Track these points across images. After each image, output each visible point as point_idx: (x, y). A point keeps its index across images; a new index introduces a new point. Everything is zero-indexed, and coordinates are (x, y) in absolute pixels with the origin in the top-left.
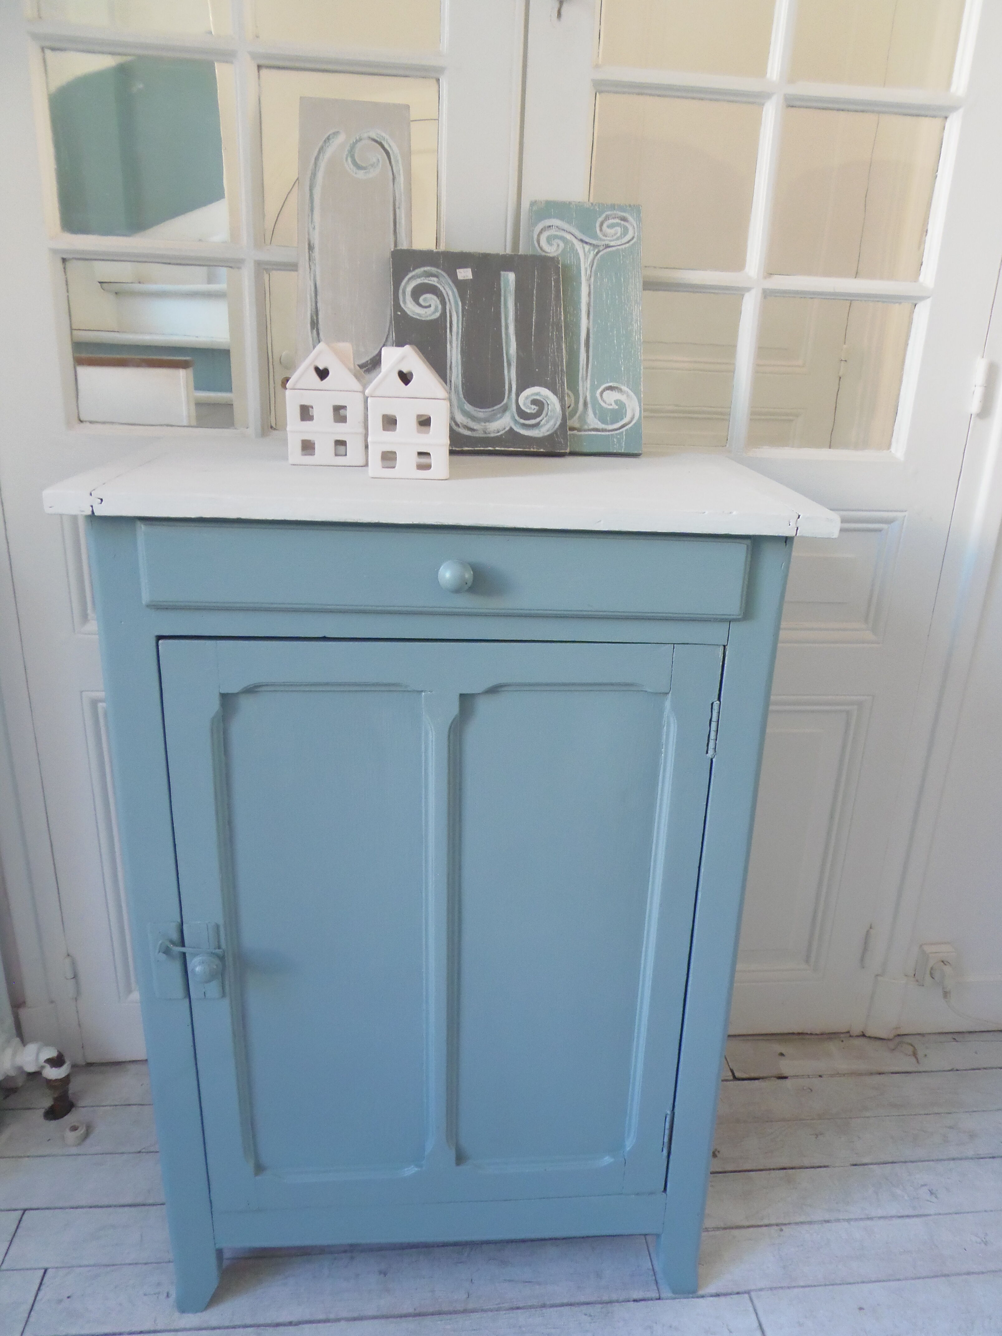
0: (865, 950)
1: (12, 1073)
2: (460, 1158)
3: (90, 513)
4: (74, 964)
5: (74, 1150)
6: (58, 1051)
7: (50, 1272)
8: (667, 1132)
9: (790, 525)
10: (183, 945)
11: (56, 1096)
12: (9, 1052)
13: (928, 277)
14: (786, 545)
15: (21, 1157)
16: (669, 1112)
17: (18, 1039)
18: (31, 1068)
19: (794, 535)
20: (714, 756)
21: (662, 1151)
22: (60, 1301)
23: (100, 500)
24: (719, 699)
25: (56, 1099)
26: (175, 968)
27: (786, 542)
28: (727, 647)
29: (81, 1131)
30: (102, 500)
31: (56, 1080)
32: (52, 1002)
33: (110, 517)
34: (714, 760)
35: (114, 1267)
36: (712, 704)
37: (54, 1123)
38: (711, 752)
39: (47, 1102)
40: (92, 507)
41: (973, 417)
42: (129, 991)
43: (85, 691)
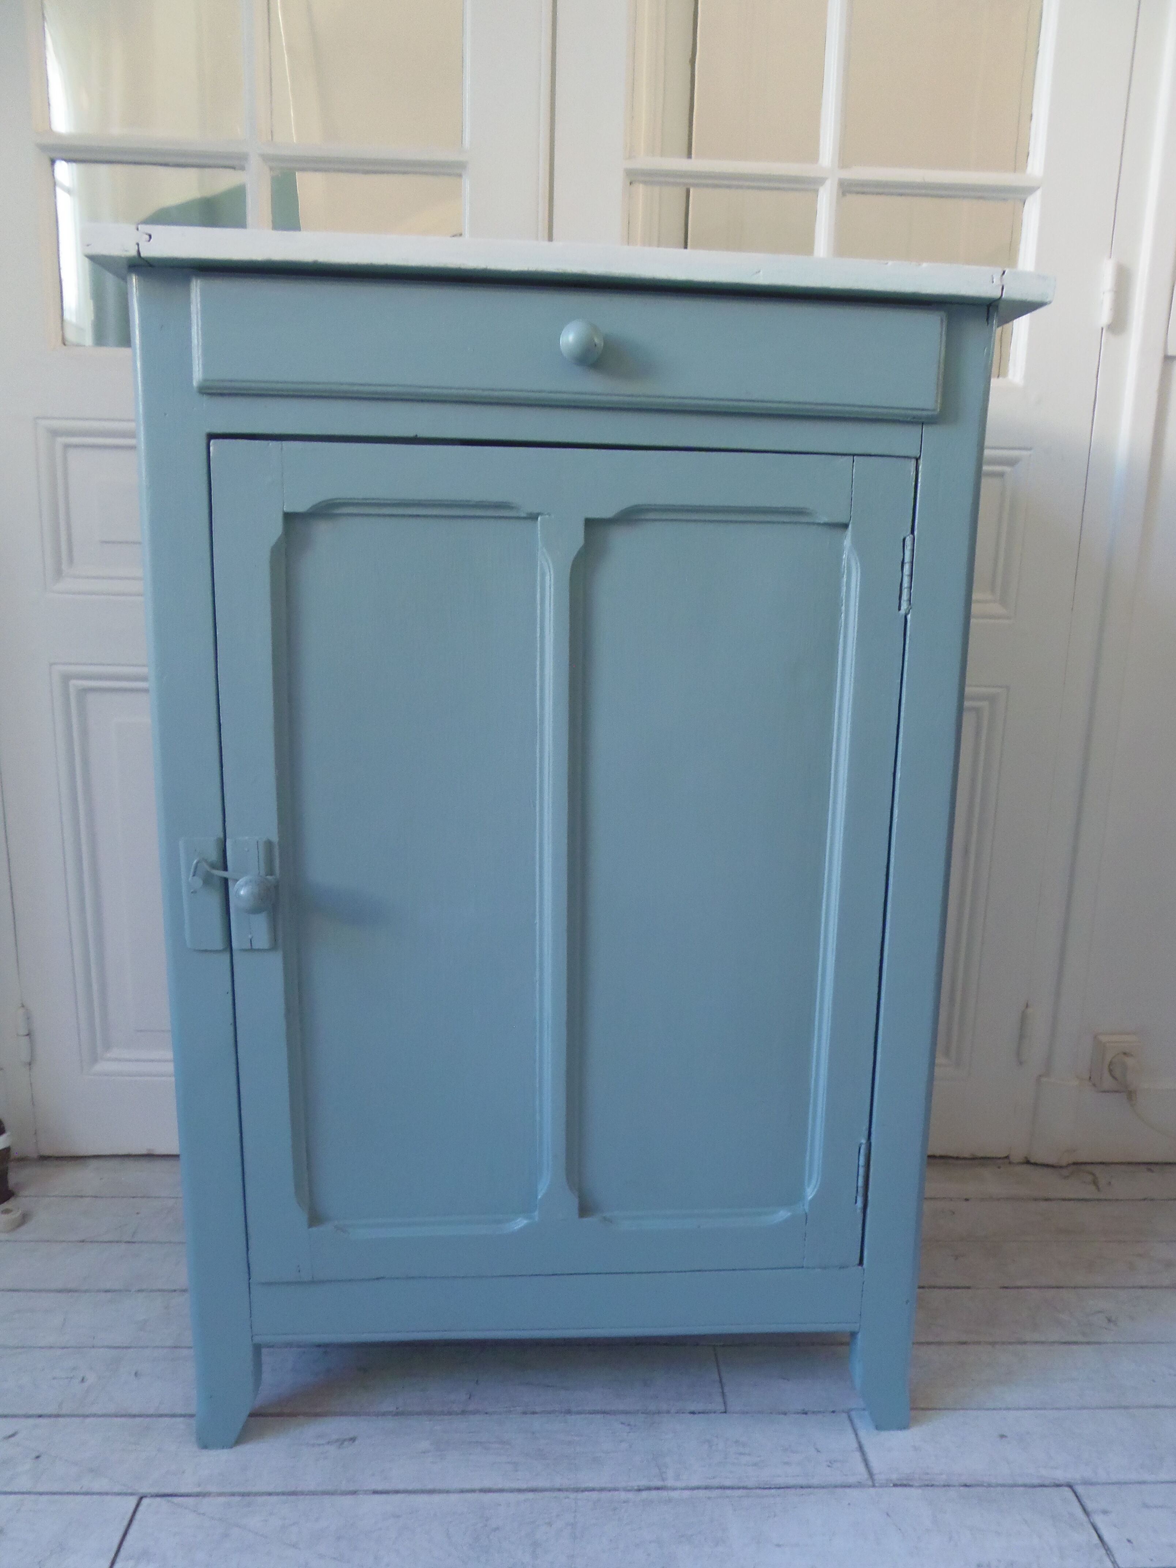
0: (1022, 1037)
2: (585, 1210)
3: (135, 254)
4: (28, 1018)
8: (862, 1171)
10: (225, 868)
14: (988, 324)
16: (864, 1141)
19: (1000, 296)
20: (909, 611)
21: (856, 1203)
23: (148, 237)
24: (912, 532)
26: (214, 900)
28: (921, 462)
30: (150, 236)
33: (158, 259)
34: (909, 617)
36: (904, 540)
38: (904, 606)
40: (138, 244)
41: (1104, 331)
42: (95, 1059)
43: (55, 664)
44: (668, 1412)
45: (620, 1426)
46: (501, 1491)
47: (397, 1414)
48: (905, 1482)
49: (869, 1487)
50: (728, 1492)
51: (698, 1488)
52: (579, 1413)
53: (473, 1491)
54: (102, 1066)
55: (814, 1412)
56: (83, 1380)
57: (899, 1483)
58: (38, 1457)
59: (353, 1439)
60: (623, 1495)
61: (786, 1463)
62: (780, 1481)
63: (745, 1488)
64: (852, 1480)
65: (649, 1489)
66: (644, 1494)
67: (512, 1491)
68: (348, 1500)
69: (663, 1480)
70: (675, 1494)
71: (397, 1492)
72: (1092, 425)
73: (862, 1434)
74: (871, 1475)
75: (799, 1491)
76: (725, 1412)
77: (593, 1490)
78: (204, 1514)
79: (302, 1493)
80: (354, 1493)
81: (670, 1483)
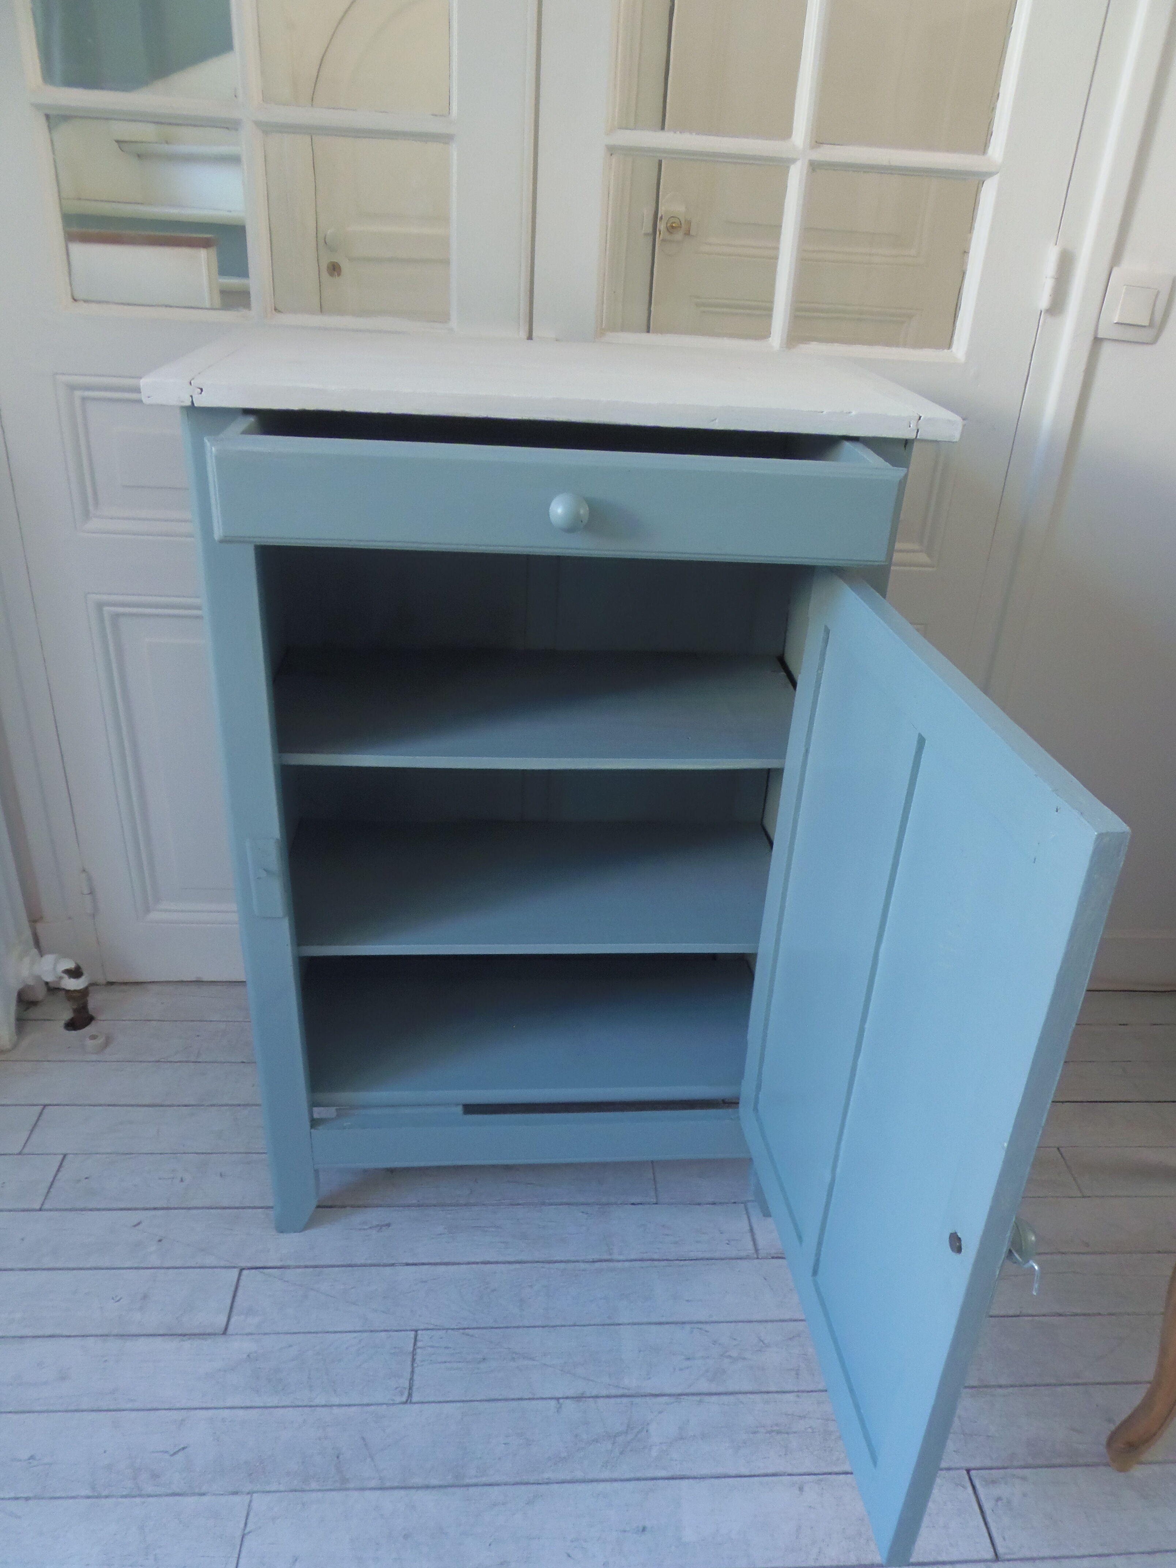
1: (31, 982)
3: (189, 404)
4: (90, 879)
5: (94, 1057)
6: (76, 963)
7: (69, 1158)
9: (910, 426)
11: (75, 1007)
12: (27, 960)
13: (997, 149)
15: (42, 1061)
17: (36, 950)
18: (49, 978)
19: (915, 437)
22: (79, 1181)
23: (199, 390)
25: (75, 1011)
27: (905, 446)
29: (101, 1041)
30: (202, 390)
31: (75, 991)
32: (70, 918)
33: (208, 408)
35: (131, 1156)
37: (73, 1033)
39: (67, 1015)
40: (192, 396)
41: (1042, 314)
42: (147, 910)
43: (89, 593)
44: (616, 1204)
45: (581, 1214)
46: (497, 1263)
47: (419, 1206)
48: (780, 1255)
49: (755, 1259)
50: (656, 1263)
51: (636, 1260)
52: (551, 1204)
53: (477, 1263)
54: (154, 916)
55: (720, 1203)
56: (182, 1180)
57: (775, 1256)
58: (160, 1241)
59: (388, 1225)
60: (583, 1266)
61: (698, 1242)
62: (692, 1255)
63: (667, 1260)
64: (743, 1254)
65: (601, 1261)
66: (597, 1265)
67: (504, 1263)
68: (388, 1270)
69: (610, 1254)
70: (619, 1265)
71: (423, 1264)
72: (1023, 399)
73: (754, 1220)
74: (757, 1250)
75: (705, 1262)
76: (656, 1204)
77: (561, 1262)
78: (287, 1281)
79: (356, 1266)
80: (393, 1265)
81: (616, 1256)
